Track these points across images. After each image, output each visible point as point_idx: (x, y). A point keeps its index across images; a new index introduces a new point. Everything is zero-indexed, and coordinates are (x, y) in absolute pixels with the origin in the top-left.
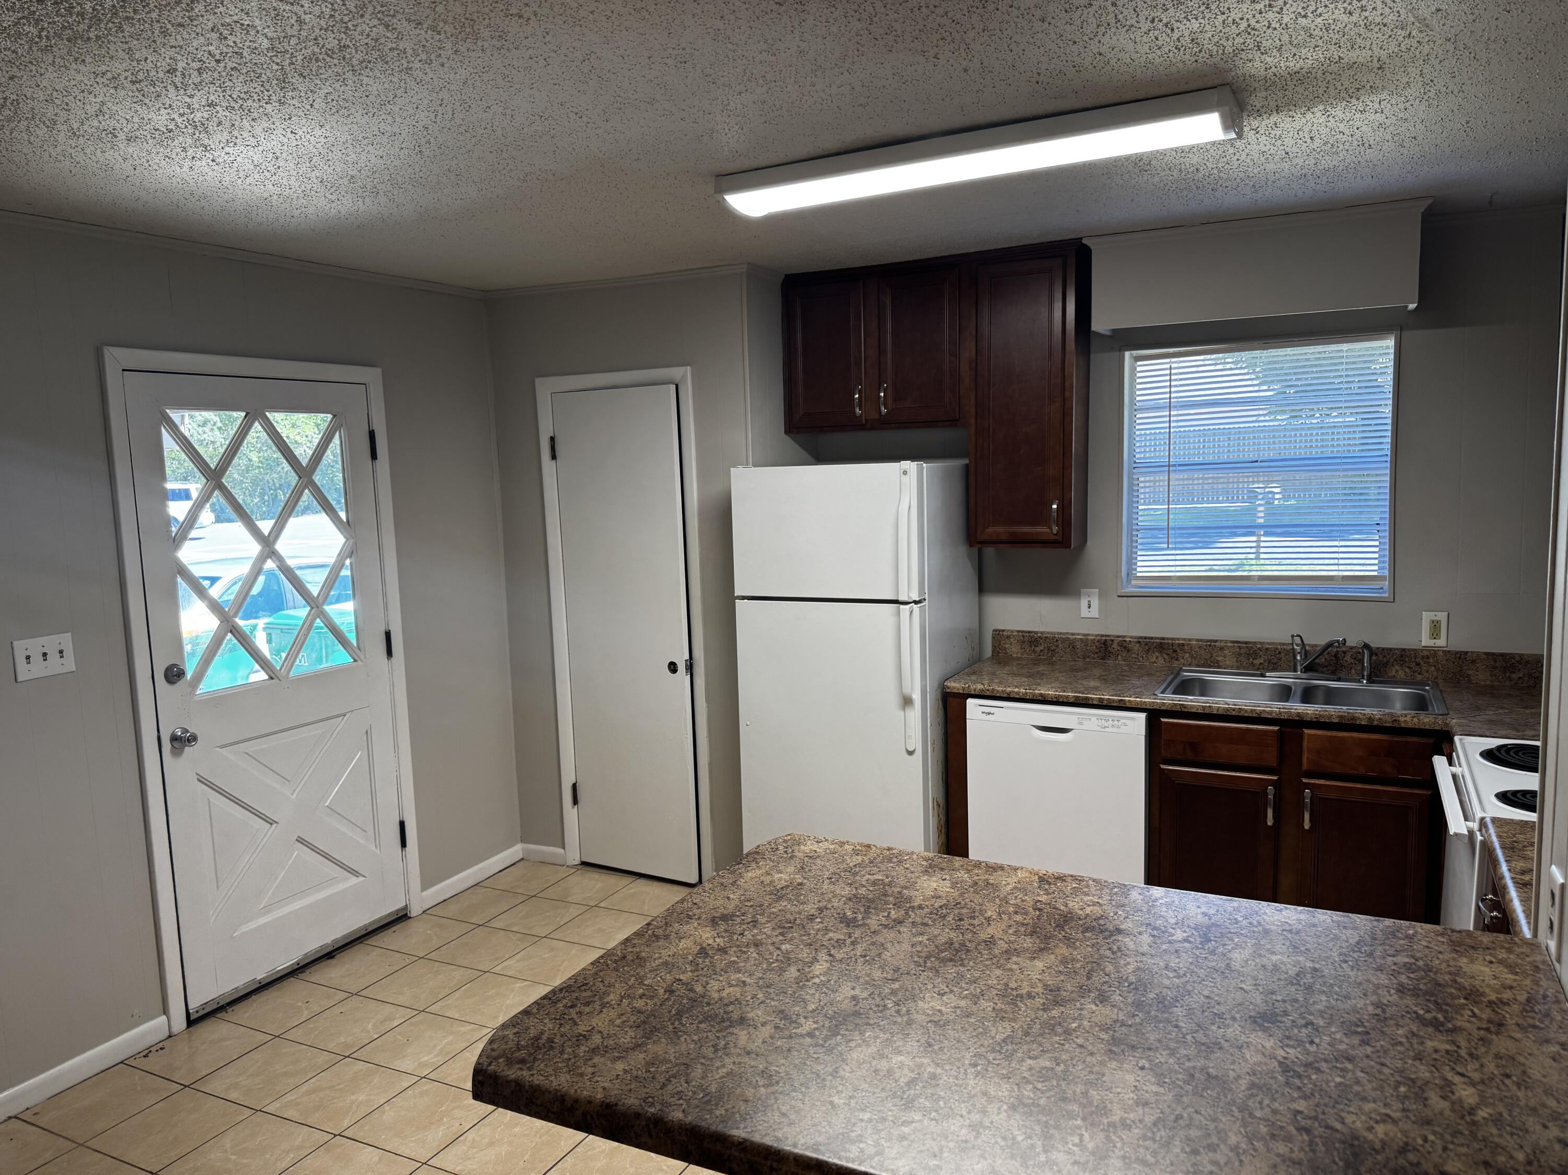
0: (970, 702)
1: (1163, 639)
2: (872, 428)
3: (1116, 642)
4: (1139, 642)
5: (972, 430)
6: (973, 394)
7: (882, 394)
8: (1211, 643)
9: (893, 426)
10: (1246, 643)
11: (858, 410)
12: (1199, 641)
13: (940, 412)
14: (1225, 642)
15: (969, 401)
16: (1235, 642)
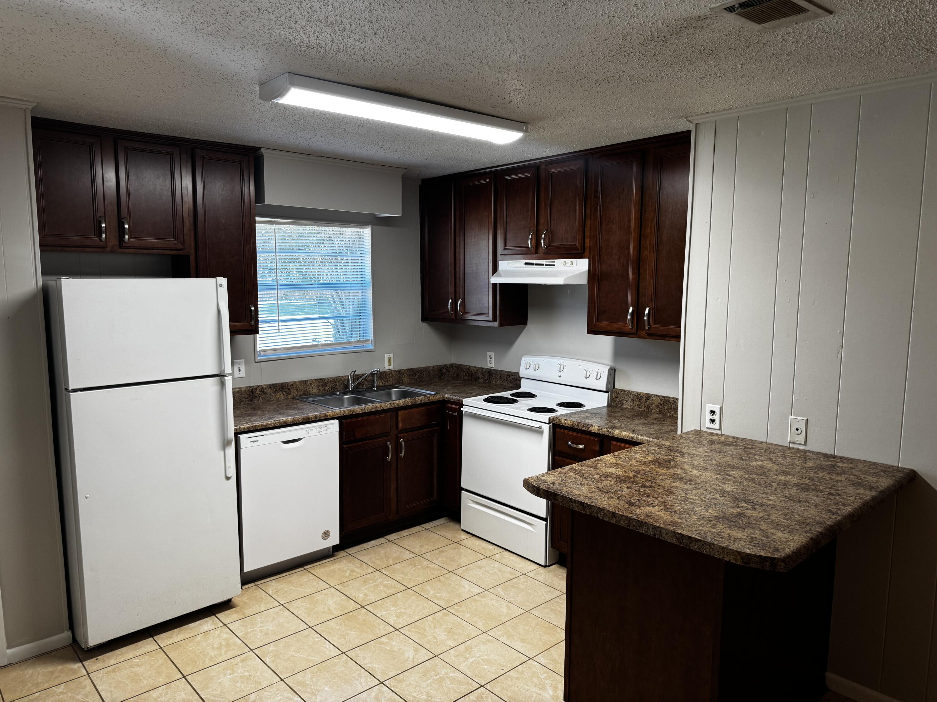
0: (243, 437)
1: (282, 383)
2: (112, 252)
3: (258, 389)
4: (271, 387)
5: (192, 258)
6: (192, 233)
7: (126, 226)
8: (305, 382)
9: (131, 251)
10: (321, 379)
11: (104, 236)
12: (300, 382)
13: (171, 242)
14: (312, 380)
15: (189, 239)
16: (316, 380)
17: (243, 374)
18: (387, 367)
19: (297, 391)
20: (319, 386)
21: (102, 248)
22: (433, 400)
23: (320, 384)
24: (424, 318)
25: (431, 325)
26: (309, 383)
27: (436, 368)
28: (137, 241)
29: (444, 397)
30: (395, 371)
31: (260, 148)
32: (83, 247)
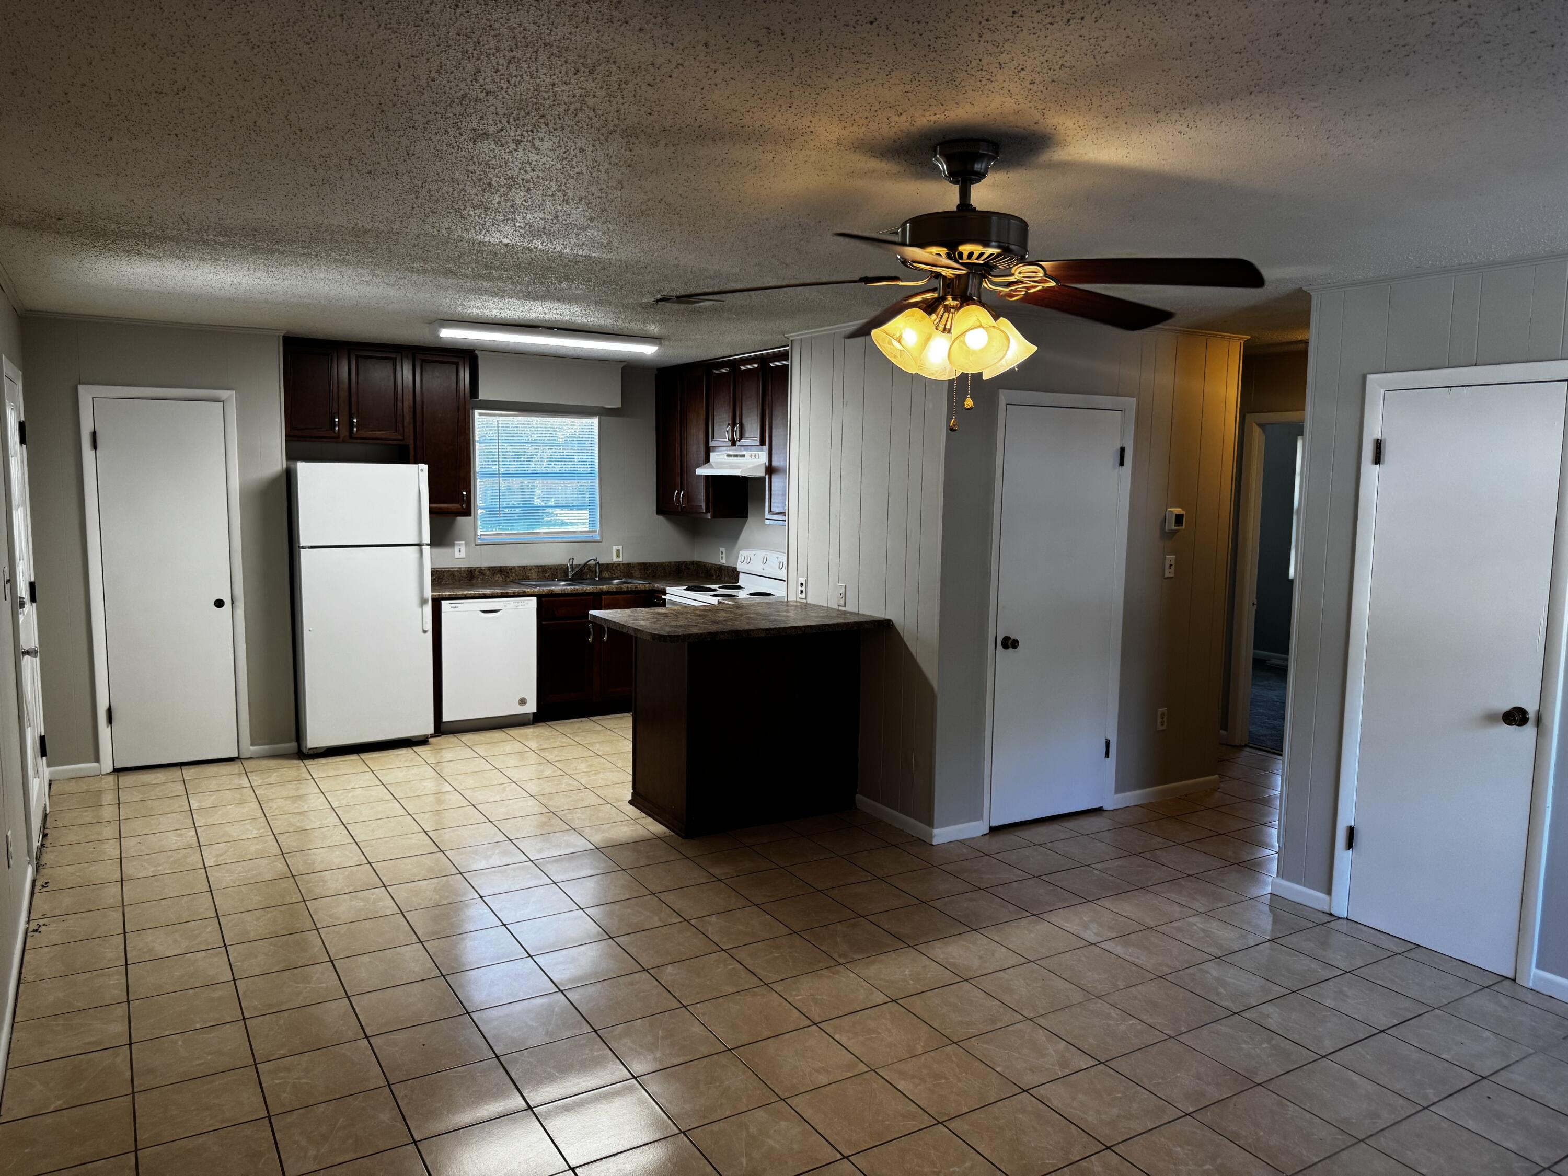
0: (443, 602)
1: (501, 567)
2: (343, 441)
3: (477, 570)
4: (489, 570)
5: (411, 447)
6: (412, 426)
7: (355, 420)
8: (525, 567)
9: (358, 441)
10: (541, 566)
11: (337, 428)
12: (519, 567)
13: (392, 434)
14: (532, 566)
15: (409, 430)
16: (536, 566)
17: (463, 555)
18: (615, 559)
19: (516, 575)
20: (539, 572)
21: (336, 438)
22: (642, 589)
23: (540, 570)
24: (659, 511)
25: (667, 518)
26: (528, 568)
27: (672, 564)
28: (363, 434)
29: (654, 587)
30: (623, 564)
31: (475, 350)
32: (320, 438)
